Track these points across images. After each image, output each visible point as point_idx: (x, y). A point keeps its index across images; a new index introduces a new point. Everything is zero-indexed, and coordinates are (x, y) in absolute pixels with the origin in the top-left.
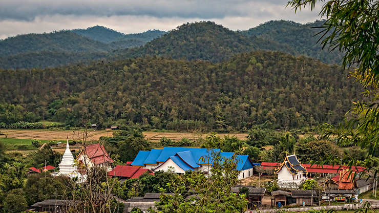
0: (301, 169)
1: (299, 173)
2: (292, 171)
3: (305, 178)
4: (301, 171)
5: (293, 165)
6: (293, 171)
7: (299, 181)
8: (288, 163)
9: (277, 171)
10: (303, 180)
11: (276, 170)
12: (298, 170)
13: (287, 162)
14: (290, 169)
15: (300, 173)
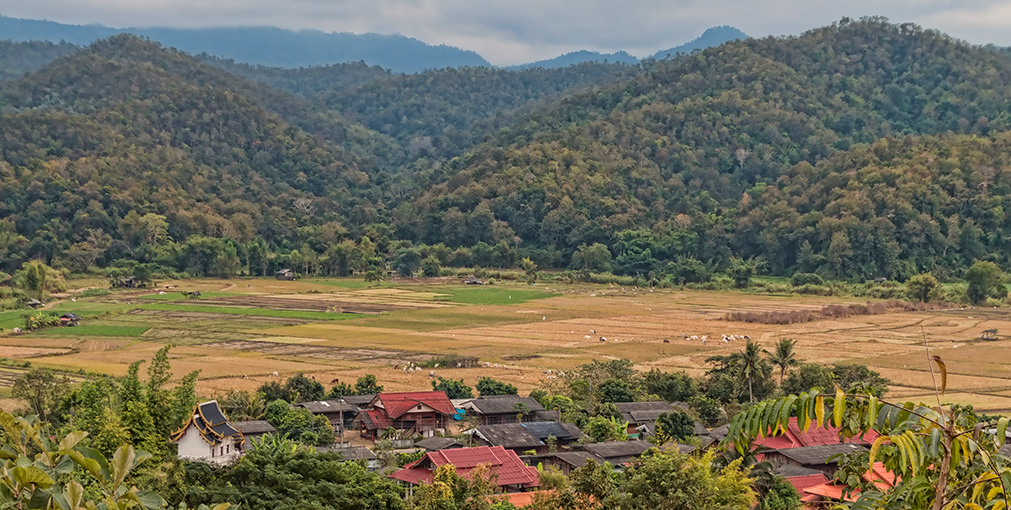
0: (229, 433)
1: (224, 441)
2: (210, 436)
3: (238, 452)
4: (231, 438)
5: (211, 424)
6: (212, 438)
7: (226, 459)
8: (200, 418)
9: (174, 436)
10: (234, 457)
11: (173, 434)
12: (222, 435)
13: (197, 416)
14: (205, 432)
15: (228, 442)
